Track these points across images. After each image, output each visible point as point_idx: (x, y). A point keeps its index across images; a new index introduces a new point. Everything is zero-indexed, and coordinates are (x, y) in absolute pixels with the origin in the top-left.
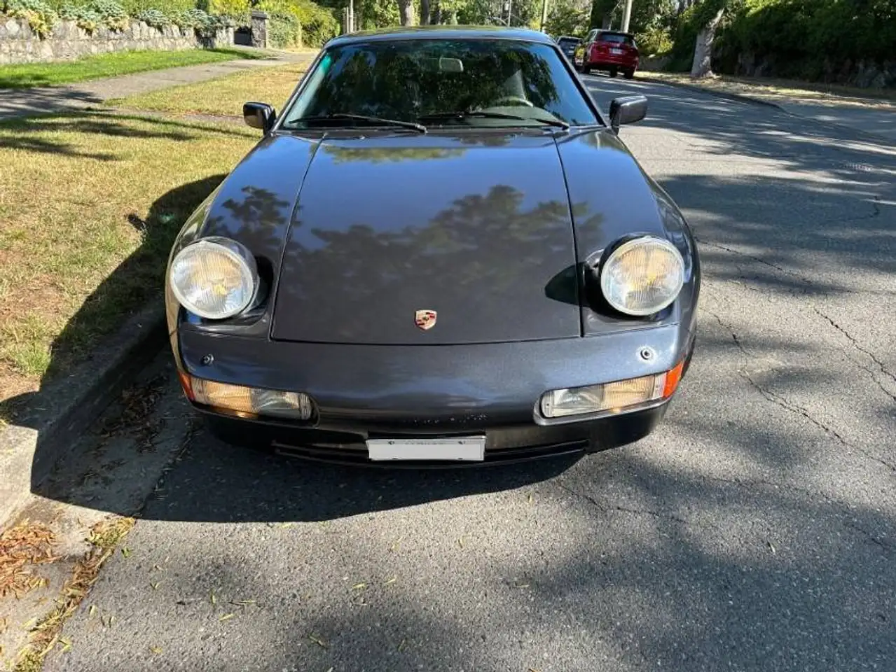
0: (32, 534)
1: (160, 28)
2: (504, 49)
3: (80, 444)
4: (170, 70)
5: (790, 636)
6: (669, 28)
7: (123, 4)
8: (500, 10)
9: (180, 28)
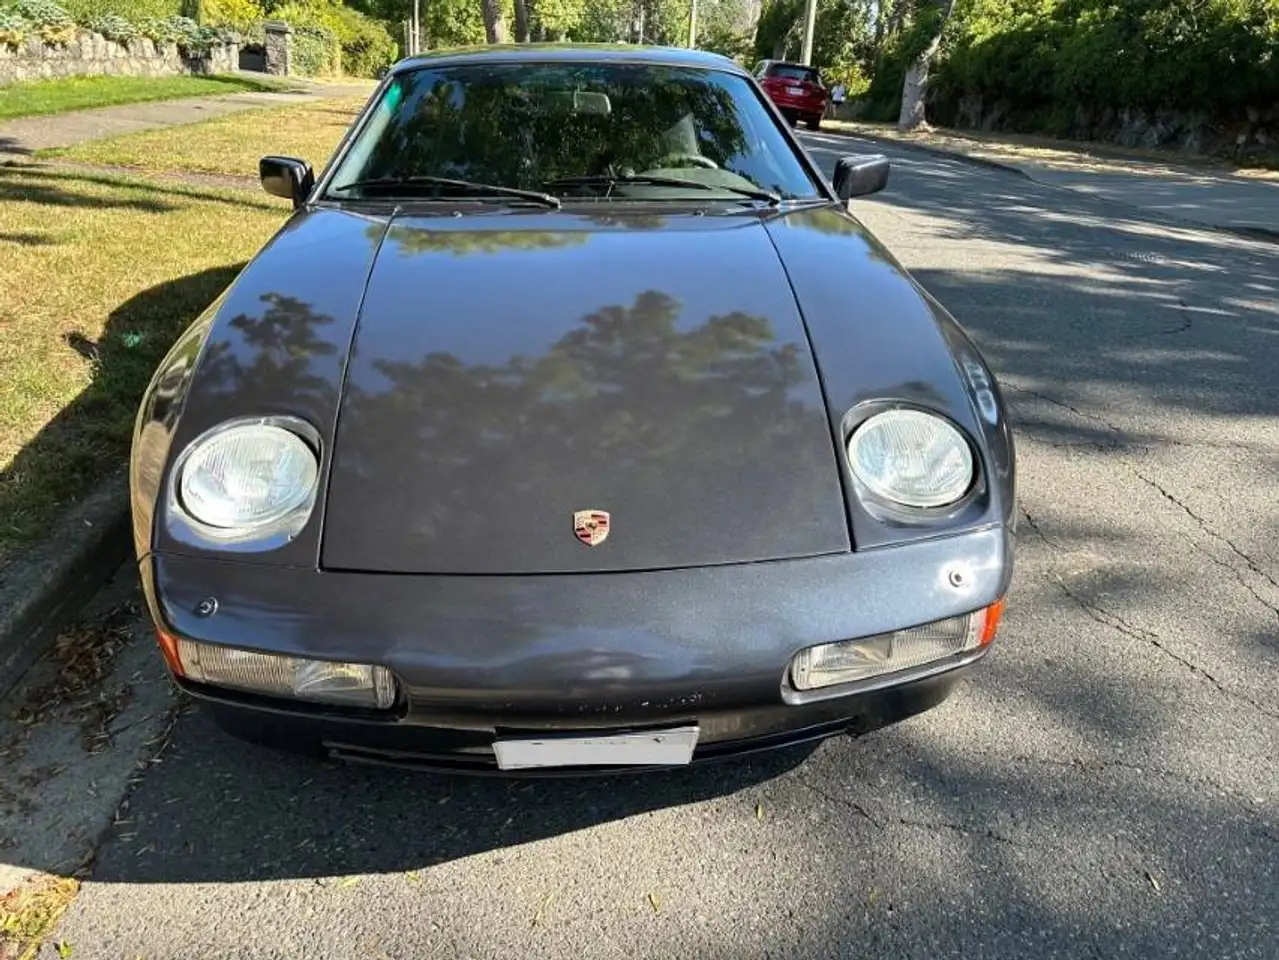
1: (123, 43)
2: (660, 81)
4: (139, 104)
6: (862, 62)
7: (67, 7)
8: (628, 30)
9: (155, 42)
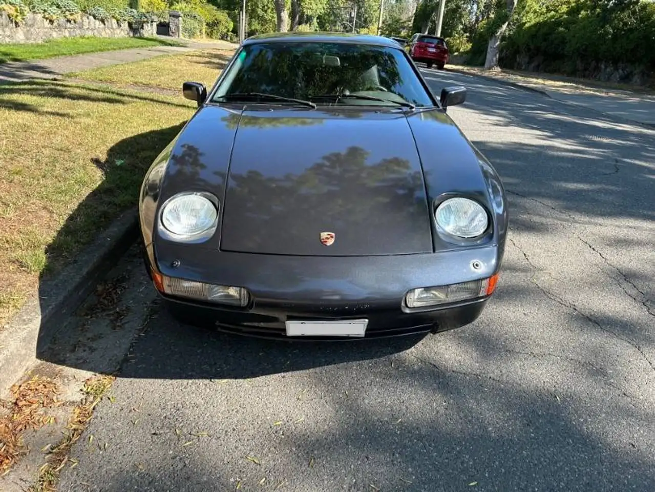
0: (41, 386)
1: (103, 21)
3: (70, 323)
4: (110, 51)
5: (573, 457)
6: (468, 34)
7: (77, 3)
8: (348, 16)
9: (118, 21)
